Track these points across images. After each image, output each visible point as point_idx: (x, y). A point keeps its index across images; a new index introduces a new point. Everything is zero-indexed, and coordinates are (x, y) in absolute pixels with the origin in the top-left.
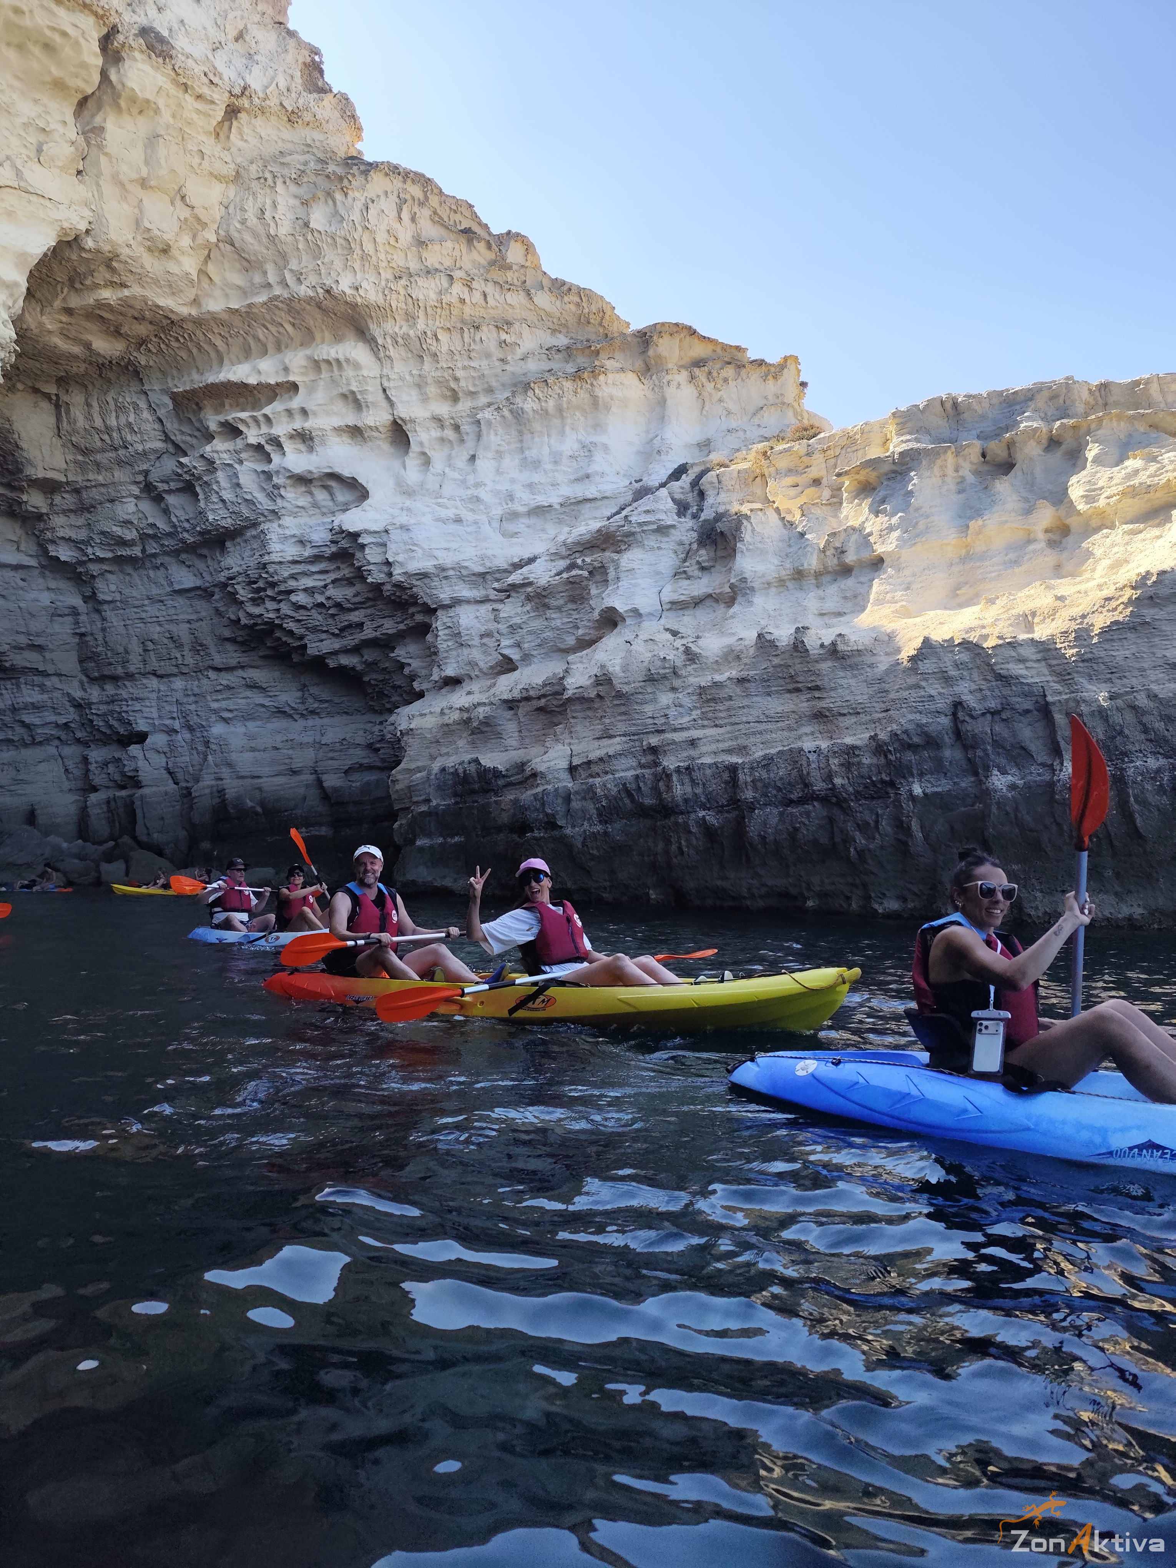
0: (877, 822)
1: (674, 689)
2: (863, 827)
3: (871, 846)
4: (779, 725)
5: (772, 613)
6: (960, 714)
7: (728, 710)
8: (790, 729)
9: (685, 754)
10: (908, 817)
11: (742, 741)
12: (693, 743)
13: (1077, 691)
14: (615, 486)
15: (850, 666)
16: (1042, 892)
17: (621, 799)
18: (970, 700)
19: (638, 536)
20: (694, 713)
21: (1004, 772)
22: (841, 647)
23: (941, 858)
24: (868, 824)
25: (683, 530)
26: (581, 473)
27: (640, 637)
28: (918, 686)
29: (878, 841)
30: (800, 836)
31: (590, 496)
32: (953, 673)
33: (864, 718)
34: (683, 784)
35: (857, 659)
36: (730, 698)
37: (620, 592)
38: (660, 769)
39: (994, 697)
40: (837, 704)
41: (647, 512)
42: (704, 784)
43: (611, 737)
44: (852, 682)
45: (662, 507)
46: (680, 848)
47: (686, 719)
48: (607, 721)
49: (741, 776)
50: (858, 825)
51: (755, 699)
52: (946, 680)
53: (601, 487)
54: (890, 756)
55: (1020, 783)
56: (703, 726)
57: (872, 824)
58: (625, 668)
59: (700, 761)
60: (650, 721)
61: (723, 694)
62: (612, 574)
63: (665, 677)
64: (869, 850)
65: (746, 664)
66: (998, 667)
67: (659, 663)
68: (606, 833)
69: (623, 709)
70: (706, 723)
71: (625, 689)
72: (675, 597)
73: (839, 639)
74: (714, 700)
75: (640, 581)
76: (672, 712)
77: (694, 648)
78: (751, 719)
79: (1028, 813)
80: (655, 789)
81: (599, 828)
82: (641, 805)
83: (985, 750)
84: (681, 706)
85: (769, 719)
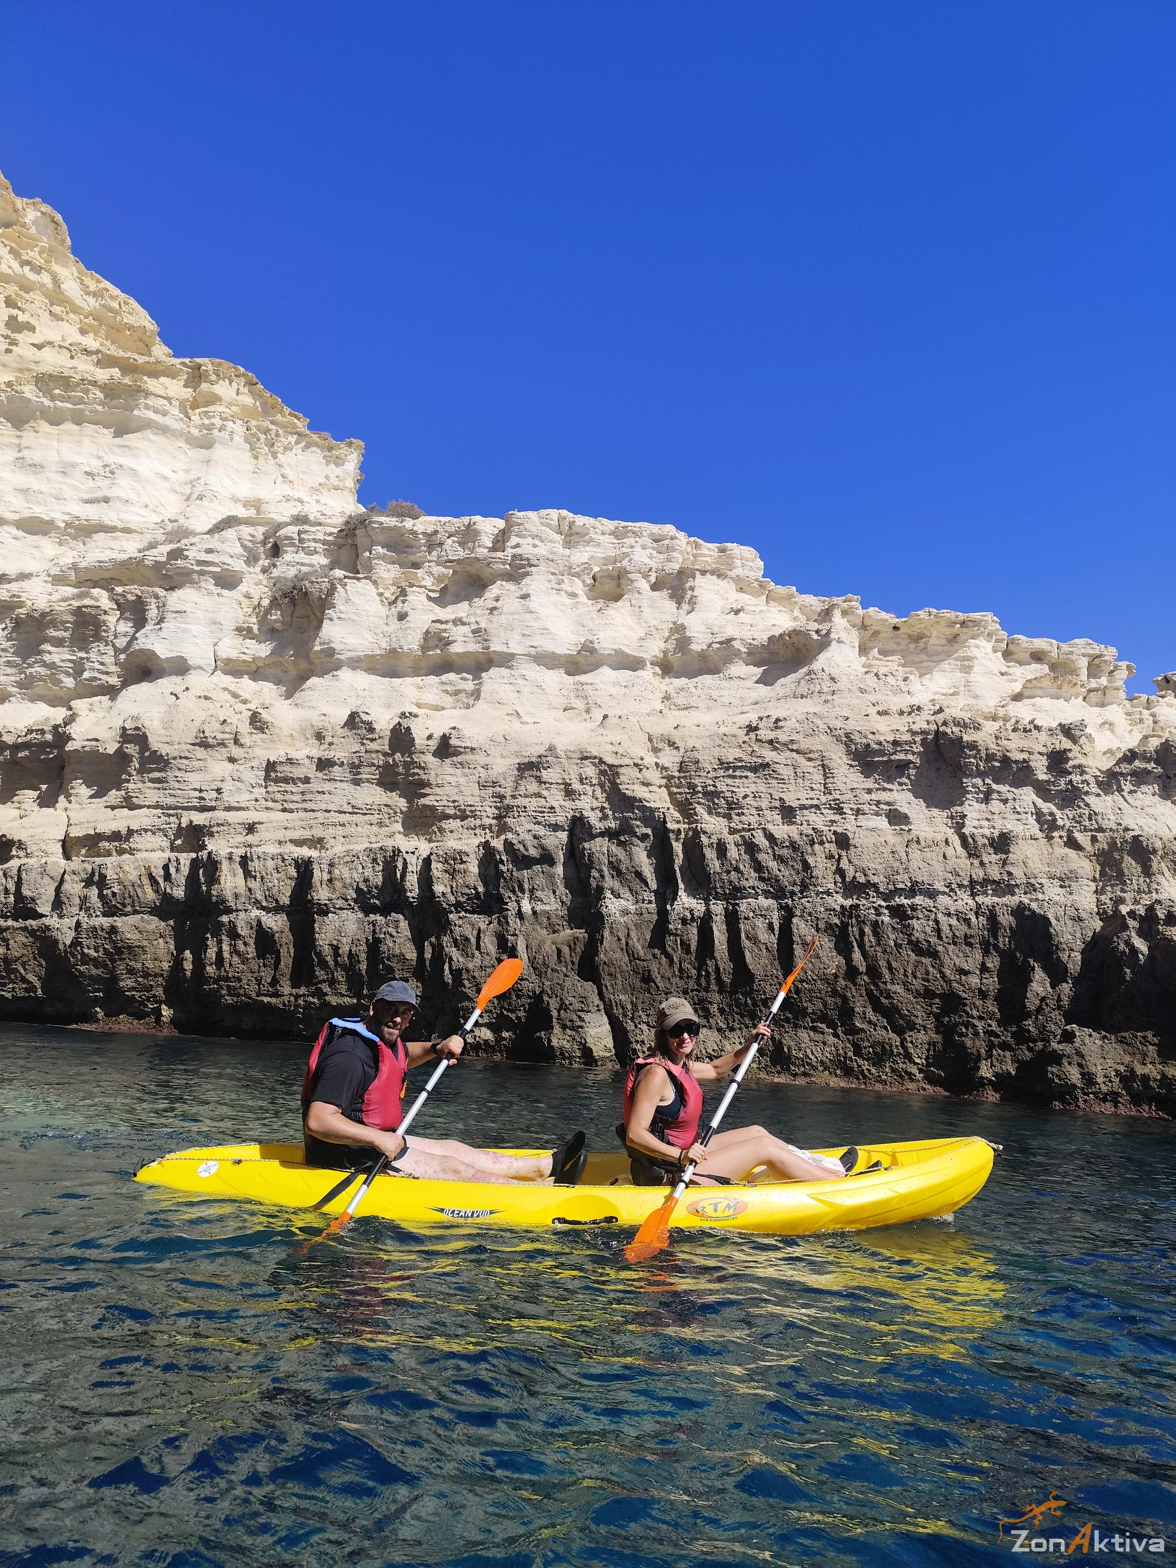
0: (478, 938)
1: (232, 760)
2: (462, 944)
3: (470, 966)
4: (368, 817)
5: (361, 693)
6: (578, 830)
7: (303, 793)
8: (381, 824)
9: (240, 839)
10: (515, 935)
11: (318, 832)
12: (251, 828)
13: (697, 821)
14: (141, 519)
15: (461, 763)
16: (648, 1024)
17: (141, 886)
18: (593, 818)
19: (195, 576)
20: (256, 790)
21: (618, 896)
22: (453, 742)
23: (549, 983)
24: (467, 939)
25: (251, 581)
26: (99, 494)
27: (191, 691)
28: (538, 795)
29: (478, 961)
30: (383, 948)
31: (109, 523)
32: (576, 786)
33: (471, 822)
34: (235, 875)
35: (468, 757)
36: (307, 780)
37: (162, 634)
38: (204, 854)
39: (615, 818)
40: (441, 803)
41: (209, 551)
42: (262, 878)
43: (132, 807)
44: (462, 780)
45: (229, 550)
46: (219, 953)
47: (247, 796)
48: (131, 786)
49: (317, 873)
50: (455, 941)
51: (339, 785)
52: (569, 793)
53: (123, 516)
54: (501, 867)
55: (632, 908)
56: (267, 808)
57: (473, 941)
58: (167, 724)
59: (260, 850)
60: (197, 794)
61: (298, 772)
62: (152, 613)
63: (222, 744)
64: (468, 971)
65: (331, 744)
66: (624, 786)
67: (218, 725)
68: (113, 930)
69: (157, 775)
70: (270, 804)
71: (164, 750)
72: (234, 654)
73: (453, 732)
74: (286, 780)
75: (192, 627)
76: (226, 787)
77: (265, 715)
78: (331, 807)
79: (638, 940)
80: (192, 879)
81: (106, 922)
82: (167, 898)
83: (600, 871)
84: (240, 780)
85: (355, 810)
